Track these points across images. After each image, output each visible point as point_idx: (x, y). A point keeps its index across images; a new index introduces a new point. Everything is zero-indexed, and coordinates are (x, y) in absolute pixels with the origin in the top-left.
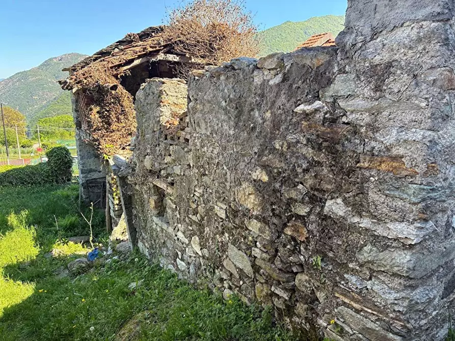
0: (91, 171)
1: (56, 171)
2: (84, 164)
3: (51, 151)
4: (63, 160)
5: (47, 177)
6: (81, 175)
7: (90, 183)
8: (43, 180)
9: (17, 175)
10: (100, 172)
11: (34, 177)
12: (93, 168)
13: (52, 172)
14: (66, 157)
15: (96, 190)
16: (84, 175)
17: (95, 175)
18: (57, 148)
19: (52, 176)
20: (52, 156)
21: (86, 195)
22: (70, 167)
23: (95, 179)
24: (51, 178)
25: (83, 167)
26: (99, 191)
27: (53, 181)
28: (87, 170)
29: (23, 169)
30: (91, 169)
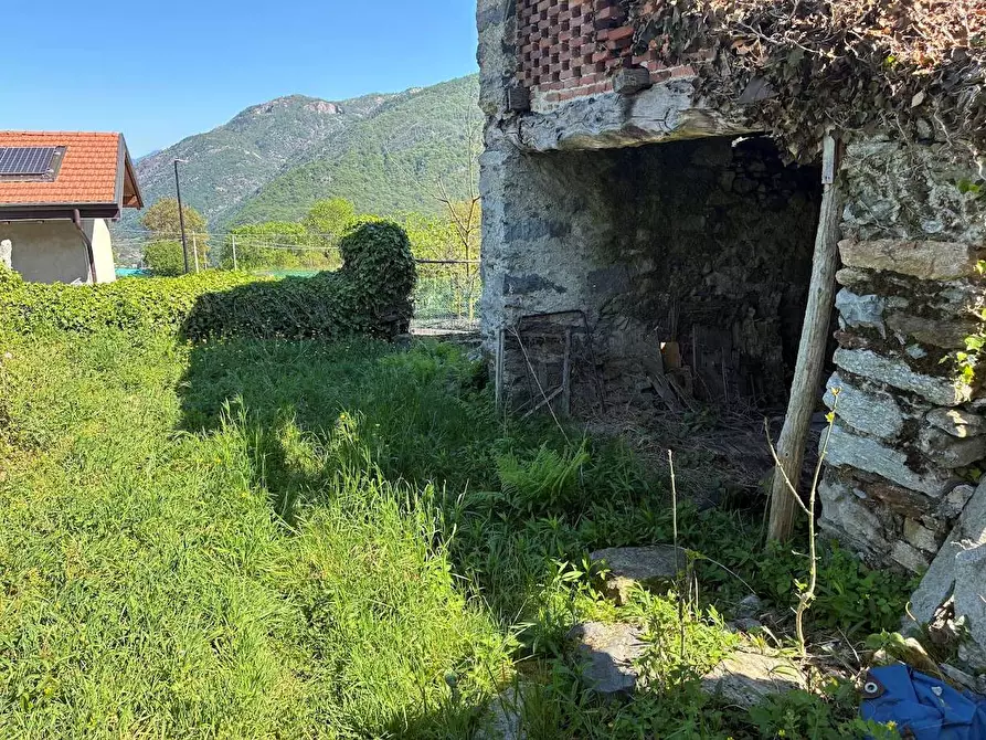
0: (534, 284)
1: (371, 296)
2: (515, 256)
3: (357, 235)
4: (392, 263)
5: (347, 317)
6: (503, 300)
7: (528, 329)
8: (338, 322)
9: (265, 303)
10: (561, 290)
11: (312, 313)
12: (543, 274)
13: (361, 301)
14: (400, 254)
15: (547, 357)
16: (510, 299)
17: (547, 302)
18: (376, 225)
19: (359, 315)
20: (361, 249)
21: (513, 371)
22: (409, 287)
23: (543, 314)
24: (358, 320)
25: (511, 268)
26: (553, 358)
27: (361, 327)
28: (523, 280)
29: (279, 285)
30: (536, 278)
